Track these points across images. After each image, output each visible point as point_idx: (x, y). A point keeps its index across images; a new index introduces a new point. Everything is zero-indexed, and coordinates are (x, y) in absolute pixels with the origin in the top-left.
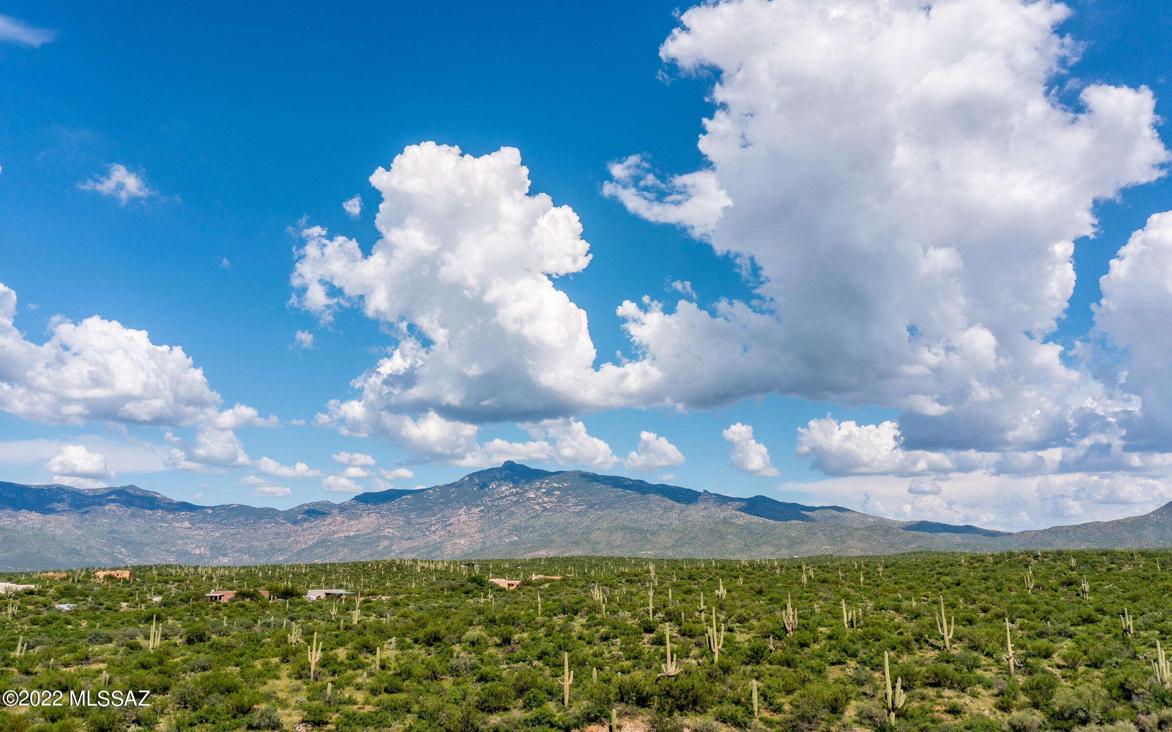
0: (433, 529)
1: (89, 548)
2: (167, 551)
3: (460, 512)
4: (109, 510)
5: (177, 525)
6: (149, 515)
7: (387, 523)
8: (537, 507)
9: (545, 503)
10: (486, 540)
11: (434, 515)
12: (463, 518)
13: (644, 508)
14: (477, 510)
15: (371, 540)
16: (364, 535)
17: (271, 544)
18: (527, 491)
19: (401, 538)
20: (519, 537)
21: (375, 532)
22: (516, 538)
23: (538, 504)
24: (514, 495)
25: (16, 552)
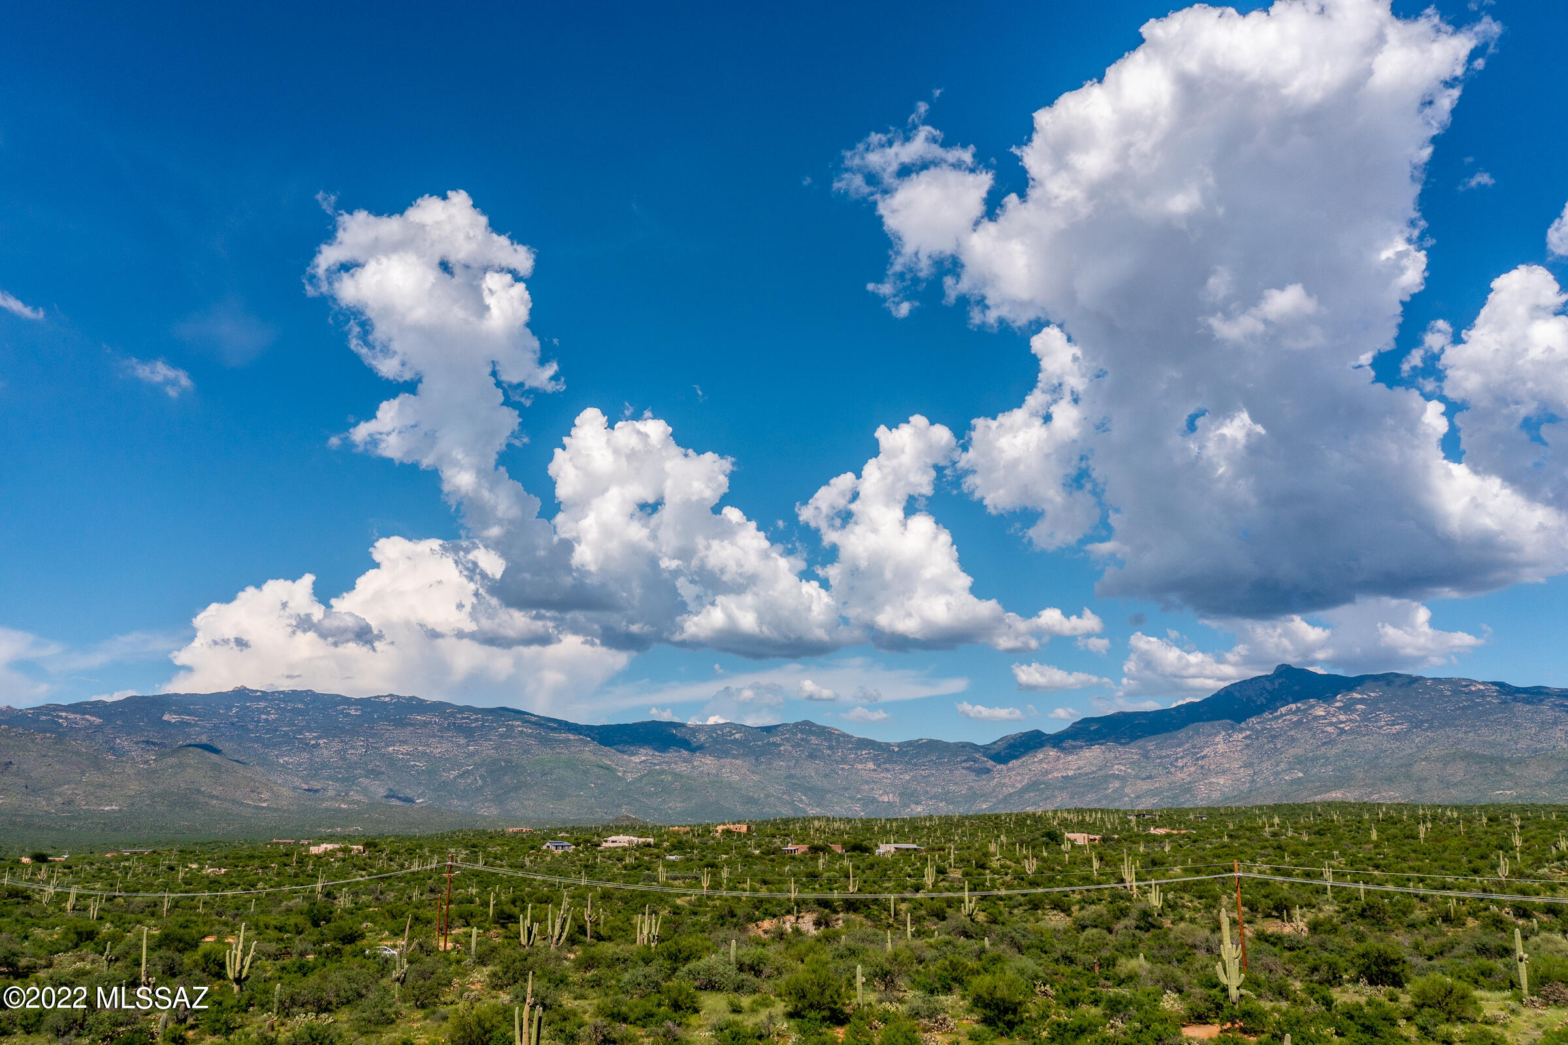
0: (1180, 764)
1: (767, 796)
2: (852, 799)
3: (1217, 739)
4: (785, 750)
5: (860, 767)
6: (829, 756)
7: (1116, 757)
8: (1330, 729)
9: (1342, 722)
10: (1255, 778)
11: (1180, 745)
12: (1221, 748)
13: (1506, 724)
14: (1241, 736)
15: (1097, 781)
16: (1087, 774)
17: (971, 788)
18: (1313, 707)
19: (1136, 777)
20: (1305, 773)
21: (1100, 770)
22: (1301, 775)
23: (1331, 724)
24: (1294, 713)
25: (694, 801)
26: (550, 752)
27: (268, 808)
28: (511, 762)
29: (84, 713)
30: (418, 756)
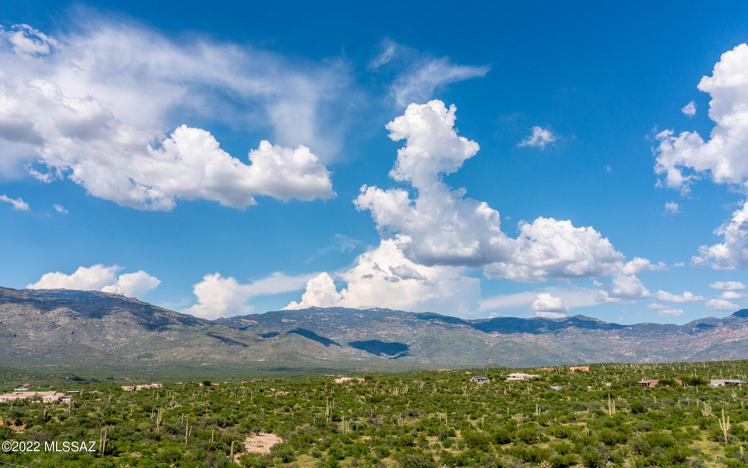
1: (563, 353)
2: (609, 354)
4: (570, 330)
5: (611, 338)
25: (525, 356)
26: (452, 333)
27: (326, 360)
28: (434, 338)
29: (251, 320)
30: (391, 336)
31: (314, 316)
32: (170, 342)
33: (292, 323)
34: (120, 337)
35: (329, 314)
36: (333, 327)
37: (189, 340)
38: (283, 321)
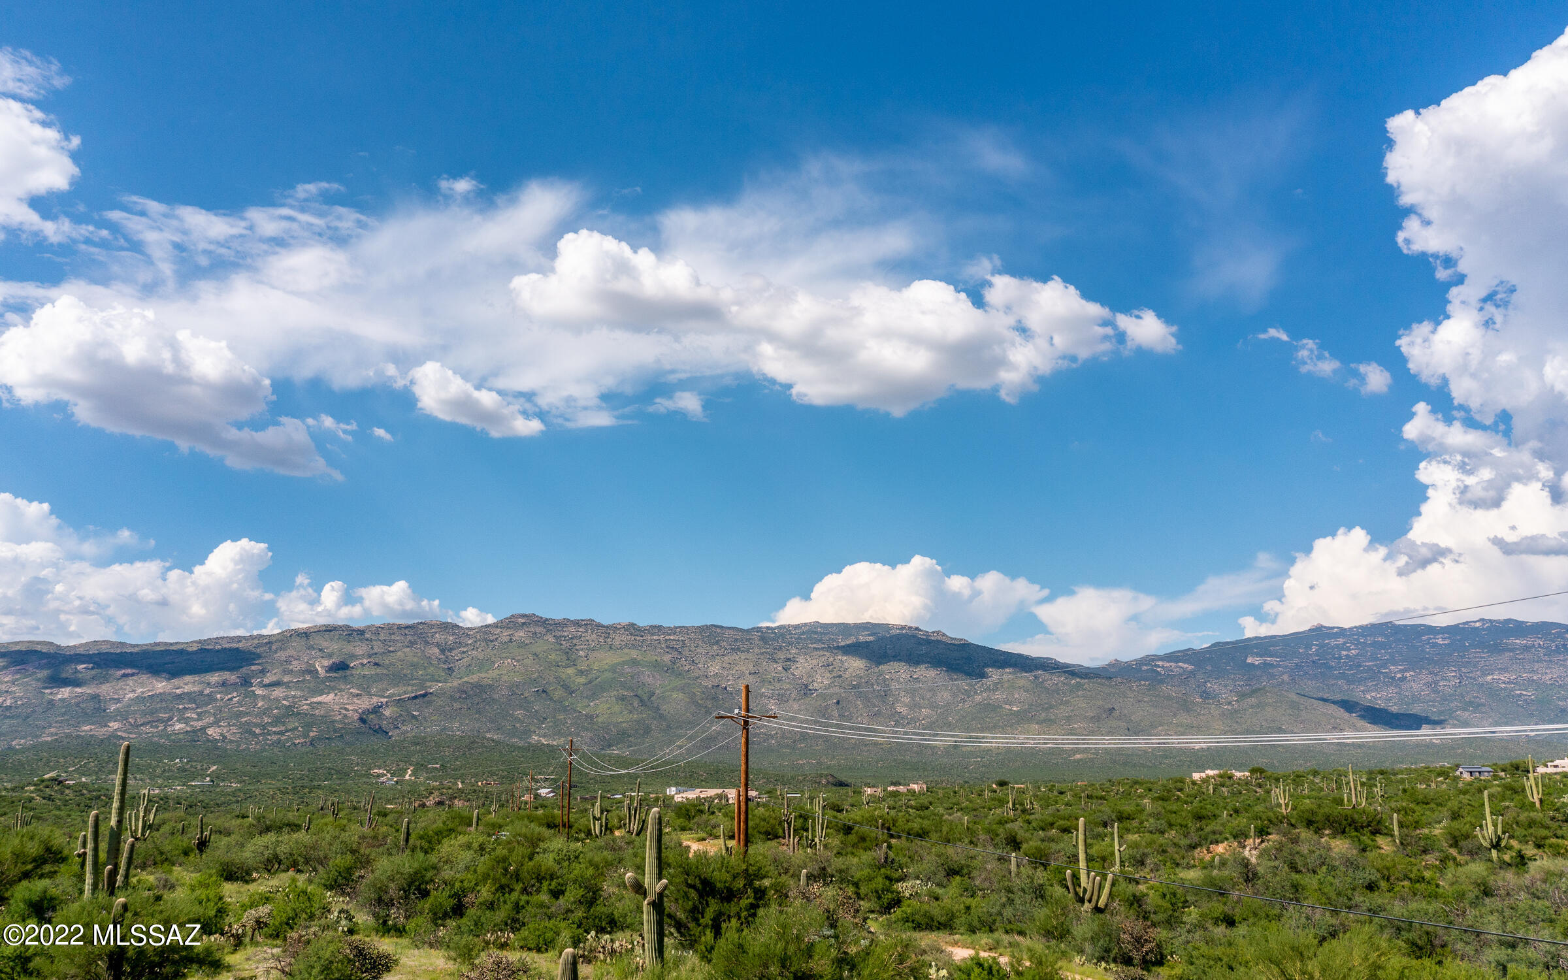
29: (1177, 662)
30: (1524, 685)
31: (1322, 646)
32: (1011, 714)
33: (1271, 665)
34: (921, 708)
35: (1357, 640)
36: (1370, 669)
37: (1047, 709)
38: (1250, 660)
